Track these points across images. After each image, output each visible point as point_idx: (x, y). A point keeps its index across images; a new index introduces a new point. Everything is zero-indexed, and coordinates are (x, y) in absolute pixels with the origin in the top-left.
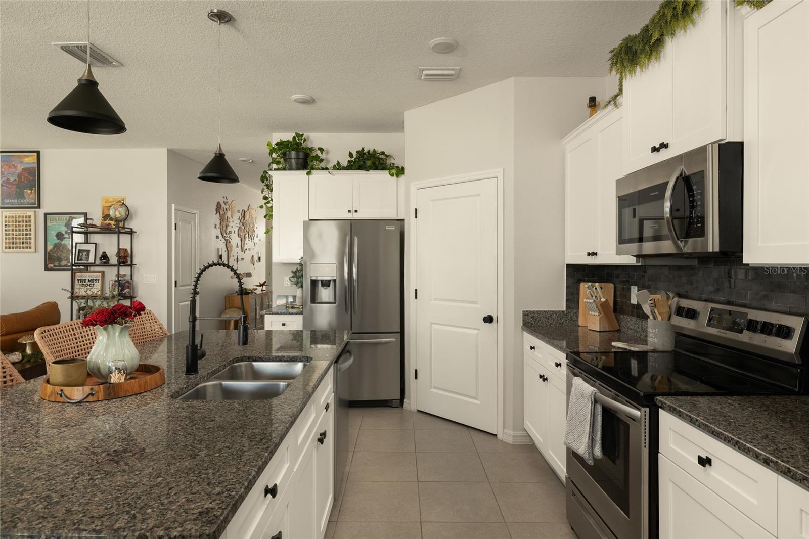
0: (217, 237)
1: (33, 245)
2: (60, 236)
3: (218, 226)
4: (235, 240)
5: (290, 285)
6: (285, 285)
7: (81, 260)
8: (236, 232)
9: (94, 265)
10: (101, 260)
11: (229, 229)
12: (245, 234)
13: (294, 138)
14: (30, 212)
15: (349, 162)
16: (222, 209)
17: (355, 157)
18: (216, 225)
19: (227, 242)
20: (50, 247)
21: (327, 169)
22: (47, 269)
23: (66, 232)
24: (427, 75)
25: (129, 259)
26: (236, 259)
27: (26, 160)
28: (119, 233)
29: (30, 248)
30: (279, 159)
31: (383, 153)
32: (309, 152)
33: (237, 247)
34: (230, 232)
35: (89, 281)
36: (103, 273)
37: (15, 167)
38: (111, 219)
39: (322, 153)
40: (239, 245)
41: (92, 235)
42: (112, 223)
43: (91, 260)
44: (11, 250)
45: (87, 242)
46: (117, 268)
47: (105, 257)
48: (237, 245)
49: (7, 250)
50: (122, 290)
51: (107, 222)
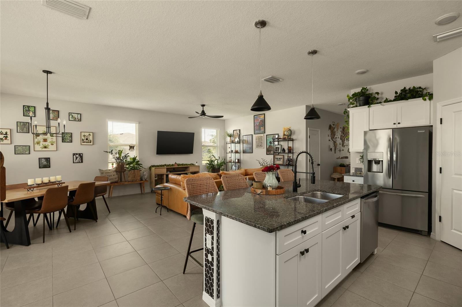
0: (329, 140)
1: (263, 146)
2: (270, 143)
3: (330, 135)
4: (339, 141)
5: (360, 163)
6: (357, 162)
7: (277, 151)
8: (339, 138)
9: (280, 153)
10: (283, 151)
11: (336, 136)
12: (344, 138)
13: (362, 90)
14: (262, 135)
15: (395, 97)
16: (332, 127)
17: (399, 93)
18: (328, 135)
19: (335, 142)
20: (268, 147)
21: (380, 103)
22: (267, 154)
23: (272, 141)
24: (440, 38)
25: (292, 150)
26: (339, 150)
27: (261, 117)
28: (289, 140)
29: (262, 147)
30: (353, 102)
31: (420, 88)
32: (370, 96)
33: (340, 144)
34: (336, 138)
35: (279, 159)
36: (283, 156)
37: (258, 120)
38: (286, 136)
39: (378, 95)
40: (341, 143)
41: (280, 142)
42: (286, 137)
43: (280, 151)
44: (258, 148)
45: (278, 145)
46: (287, 154)
47: (284, 150)
48: (340, 143)
49: (257, 148)
50: (289, 162)
51: (285, 137)
